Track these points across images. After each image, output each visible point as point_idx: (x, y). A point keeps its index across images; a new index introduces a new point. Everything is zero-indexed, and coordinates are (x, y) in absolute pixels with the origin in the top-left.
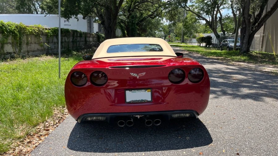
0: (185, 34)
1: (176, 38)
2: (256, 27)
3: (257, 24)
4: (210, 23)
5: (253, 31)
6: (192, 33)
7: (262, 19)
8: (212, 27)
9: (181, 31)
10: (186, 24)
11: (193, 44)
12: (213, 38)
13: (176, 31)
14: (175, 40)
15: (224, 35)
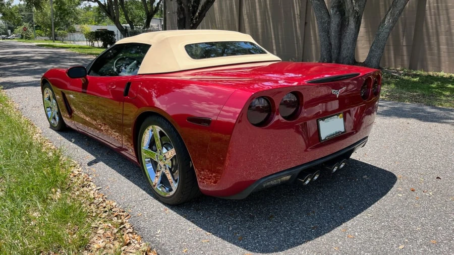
0: (56, 24)
1: (36, 31)
2: (196, 18)
3: (197, 14)
4: (107, 8)
5: (193, 24)
6: (69, 23)
7: (202, 7)
8: (112, 14)
9: (46, 19)
10: (62, 7)
11: (76, 43)
12: (116, 33)
13: (37, 18)
14: (36, 37)
15: (131, 29)
